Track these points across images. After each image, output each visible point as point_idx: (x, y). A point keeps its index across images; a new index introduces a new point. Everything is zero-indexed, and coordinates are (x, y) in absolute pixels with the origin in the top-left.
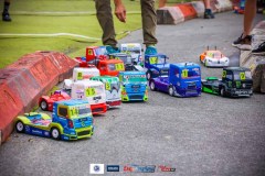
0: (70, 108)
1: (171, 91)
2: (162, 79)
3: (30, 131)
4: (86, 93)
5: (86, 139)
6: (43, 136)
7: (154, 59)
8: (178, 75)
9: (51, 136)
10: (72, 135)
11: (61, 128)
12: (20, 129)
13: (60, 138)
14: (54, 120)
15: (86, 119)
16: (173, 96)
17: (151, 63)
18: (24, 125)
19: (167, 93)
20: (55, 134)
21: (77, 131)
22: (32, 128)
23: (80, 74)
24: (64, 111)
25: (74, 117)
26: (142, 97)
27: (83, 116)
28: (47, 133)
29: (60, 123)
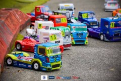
0: (47, 48)
1: (102, 37)
2: (94, 29)
3: (17, 64)
4: (50, 38)
5: (57, 70)
6: (27, 68)
7: (85, 15)
8: (107, 26)
9: (33, 68)
10: (49, 67)
11: (41, 62)
12: (9, 63)
13: (40, 69)
14: (35, 57)
15: (57, 56)
16: (104, 40)
17: (83, 18)
18: (13, 60)
19: (99, 39)
20: (36, 66)
21: (52, 64)
22: (18, 62)
23: (40, 25)
24: (43, 51)
25: (49, 55)
26: (84, 41)
27: (55, 54)
28: (30, 66)
29: (40, 59)
